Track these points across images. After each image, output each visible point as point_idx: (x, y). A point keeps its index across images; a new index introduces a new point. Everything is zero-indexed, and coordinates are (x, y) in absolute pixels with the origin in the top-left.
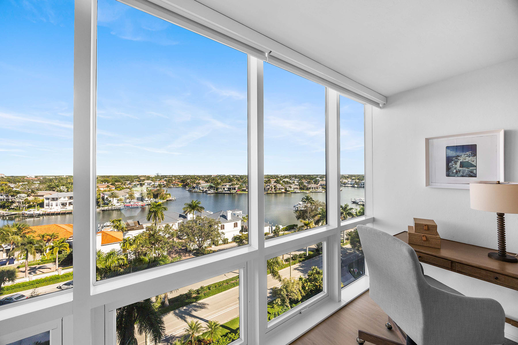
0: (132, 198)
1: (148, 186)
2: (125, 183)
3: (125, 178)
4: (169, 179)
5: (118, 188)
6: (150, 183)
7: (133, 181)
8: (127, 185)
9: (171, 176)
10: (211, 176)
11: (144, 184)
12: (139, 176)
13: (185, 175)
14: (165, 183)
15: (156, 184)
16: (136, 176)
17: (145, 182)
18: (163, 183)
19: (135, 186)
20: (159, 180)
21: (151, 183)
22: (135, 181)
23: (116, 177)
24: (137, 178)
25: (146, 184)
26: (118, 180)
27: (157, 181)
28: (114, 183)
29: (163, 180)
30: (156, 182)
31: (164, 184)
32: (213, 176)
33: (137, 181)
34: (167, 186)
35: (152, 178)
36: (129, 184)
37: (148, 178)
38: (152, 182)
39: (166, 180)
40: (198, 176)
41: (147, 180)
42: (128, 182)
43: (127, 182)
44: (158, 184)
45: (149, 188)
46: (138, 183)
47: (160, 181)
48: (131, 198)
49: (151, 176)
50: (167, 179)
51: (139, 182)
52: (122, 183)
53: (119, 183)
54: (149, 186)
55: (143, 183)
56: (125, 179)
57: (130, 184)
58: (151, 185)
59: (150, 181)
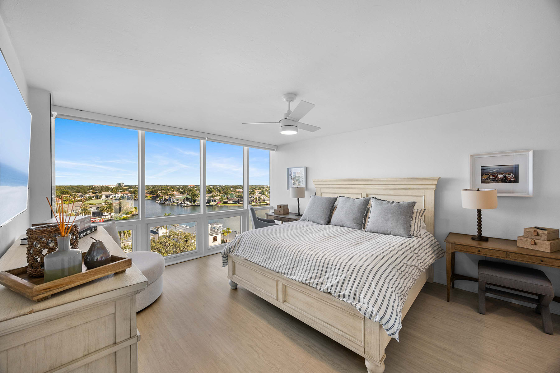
0: (87, 213)
1: (107, 199)
2: (75, 195)
3: (75, 189)
4: (135, 190)
5: (65, 201)
6: (109, 195)
7: (86, 193)
8: (78, 198)
9: (136, 187)
10: (188, 186)
11: (101, 196)
12: (94, 186)
13: (155, 186)
14: (129, 194)
15: (118, 196)
16: (90, 186)
17: (103, 193)
18: (127, 194)
19: (90, 198)
20: (121, 192)
21: (111, 195)
22: (89, 192)
23: (61, 188)
24: (92, 189)
25: (104, 196)
26: (64, 191)
27: (119, 192)
28: (60, 195)
29: (126, 192)
30: (118, 194)
31: (128, 197)
32: (189, 187)
33: (92, 193)
34: (133, 198)
35: (111, 188)
36: (80, 196)
37: (107, 189)
38: (112, 193)
39: (130, 192)
40: (171, 186)
41: (106, 191)
42: (80, 194)
43: (78, 193)
44: (120, 195)
45: (108, 201)
46: (94, 195)
47: (123, 193)
48: (84, 213)
49: (110, 187)
50: (131, 190)
51: (94, 193)
52: (71, 195)
53: (67, 195)
54: (109, 199)
55: (100, 194)
56: (75, 191)
57: (82, 196)
58: (111, 197)
59: (109, 193)
